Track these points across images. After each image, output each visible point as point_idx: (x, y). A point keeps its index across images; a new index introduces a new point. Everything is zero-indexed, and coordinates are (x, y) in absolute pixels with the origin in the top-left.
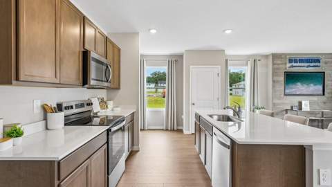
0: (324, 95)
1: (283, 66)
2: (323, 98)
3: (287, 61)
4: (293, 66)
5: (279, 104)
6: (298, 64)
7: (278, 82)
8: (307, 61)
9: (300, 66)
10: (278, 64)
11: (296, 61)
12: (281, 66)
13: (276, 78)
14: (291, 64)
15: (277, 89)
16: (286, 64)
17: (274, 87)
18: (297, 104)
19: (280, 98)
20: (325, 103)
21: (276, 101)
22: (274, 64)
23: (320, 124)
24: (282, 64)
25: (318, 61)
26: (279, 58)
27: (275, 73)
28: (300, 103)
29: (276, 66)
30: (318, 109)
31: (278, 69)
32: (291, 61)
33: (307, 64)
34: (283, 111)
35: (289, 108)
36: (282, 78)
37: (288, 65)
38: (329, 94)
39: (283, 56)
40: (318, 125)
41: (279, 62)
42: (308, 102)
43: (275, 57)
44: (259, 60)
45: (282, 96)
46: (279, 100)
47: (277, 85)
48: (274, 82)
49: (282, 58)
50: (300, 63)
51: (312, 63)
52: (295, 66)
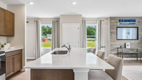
0: (138, 39)
1: (116, 24)
2: (137, 41)
3: (118, 21)
4: (121, 24)
5: (113, 45)
10: (113, 23)
11: (122, 21)
12: (114, 24)
13: (112, 31)
14: (120, 23)
15: (113, 36)
16: (117, 22)
17: (111, 35)
18: (123, 45)
19: (114, 41)
20: (138, 44)
21: (112, 43)
22: (111, 23)
23: (136, 56)
24: (115, 23)
25: (134, 21)
26: (113, 19)
28: (125, 44)
30: (134, 47)
31: (113, 25)
32: (120, 21)
34: (116, 48)
35: (119, 47)
37: (119, 23)
38: (141, 39)
39: (116, 18)
40: (135, 56)
41: (113, 21)
42: (129, 44)
43: (111, 18)
44: (103, 21)
45: (115, 40)
46: (114, 42)
47: (113, 34)
48: (111, 32)
49: (115, 19)
50: (125, 22)
51: (131, 22)
52: (122, 24)
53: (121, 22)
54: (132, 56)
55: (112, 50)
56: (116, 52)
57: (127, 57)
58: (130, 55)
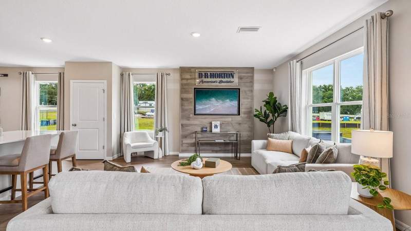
0: (239, 115)
1: (192, 82)
2: (238, 118)
3: (197, 76)
4: (203, 82)
5: (187, 125)
6: (209, 80)
7: (187, 100)
8: (220, 75)
9: (211, 82)
10: (187, 79)
11: (206, 76)
12: (189, 81)
13: (185, 96)
14: (200, 79)
15: (186, 108)
16: (195, 79)
17: (182, 105)
18: (207, 125)
19: (188, 118)
20: (240, 124)
21: (185, 122)
22: (182, 79)
23: (234, 148)
24: (191, 79)
25: (231, 75)
26: (187, 72)
27: (183, 89)
28: (211, 123)
29: (185, 82)
30: (231, 130)
31: (186, 84)
32: (200, 76)
33: (218, 80)
34: (193, 133)
35: (199, 129)
36: (191, 96)
37: (198, 81)
38: (245, 113)
39: (192, 70)
40: (232, 149)
41: (188, 76)
42: (218, 123)
43: (183, 70)
44: (167, 74)
45: (191, 115)
46: (189, 120)
47: (186, 103)
48: (182, 99)
49: (191, 72)
50: (211, 77)
51: (224, 78)
52: (205, 82)
53: (202, 79)
54: (227, 148)
55: (185, 137)
56: (193, 141)
57: (217, 152)
58: (223, 148)
